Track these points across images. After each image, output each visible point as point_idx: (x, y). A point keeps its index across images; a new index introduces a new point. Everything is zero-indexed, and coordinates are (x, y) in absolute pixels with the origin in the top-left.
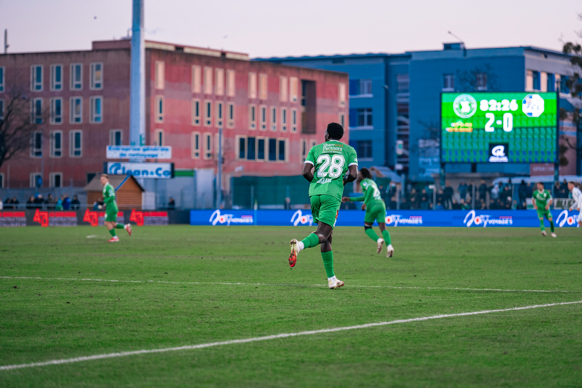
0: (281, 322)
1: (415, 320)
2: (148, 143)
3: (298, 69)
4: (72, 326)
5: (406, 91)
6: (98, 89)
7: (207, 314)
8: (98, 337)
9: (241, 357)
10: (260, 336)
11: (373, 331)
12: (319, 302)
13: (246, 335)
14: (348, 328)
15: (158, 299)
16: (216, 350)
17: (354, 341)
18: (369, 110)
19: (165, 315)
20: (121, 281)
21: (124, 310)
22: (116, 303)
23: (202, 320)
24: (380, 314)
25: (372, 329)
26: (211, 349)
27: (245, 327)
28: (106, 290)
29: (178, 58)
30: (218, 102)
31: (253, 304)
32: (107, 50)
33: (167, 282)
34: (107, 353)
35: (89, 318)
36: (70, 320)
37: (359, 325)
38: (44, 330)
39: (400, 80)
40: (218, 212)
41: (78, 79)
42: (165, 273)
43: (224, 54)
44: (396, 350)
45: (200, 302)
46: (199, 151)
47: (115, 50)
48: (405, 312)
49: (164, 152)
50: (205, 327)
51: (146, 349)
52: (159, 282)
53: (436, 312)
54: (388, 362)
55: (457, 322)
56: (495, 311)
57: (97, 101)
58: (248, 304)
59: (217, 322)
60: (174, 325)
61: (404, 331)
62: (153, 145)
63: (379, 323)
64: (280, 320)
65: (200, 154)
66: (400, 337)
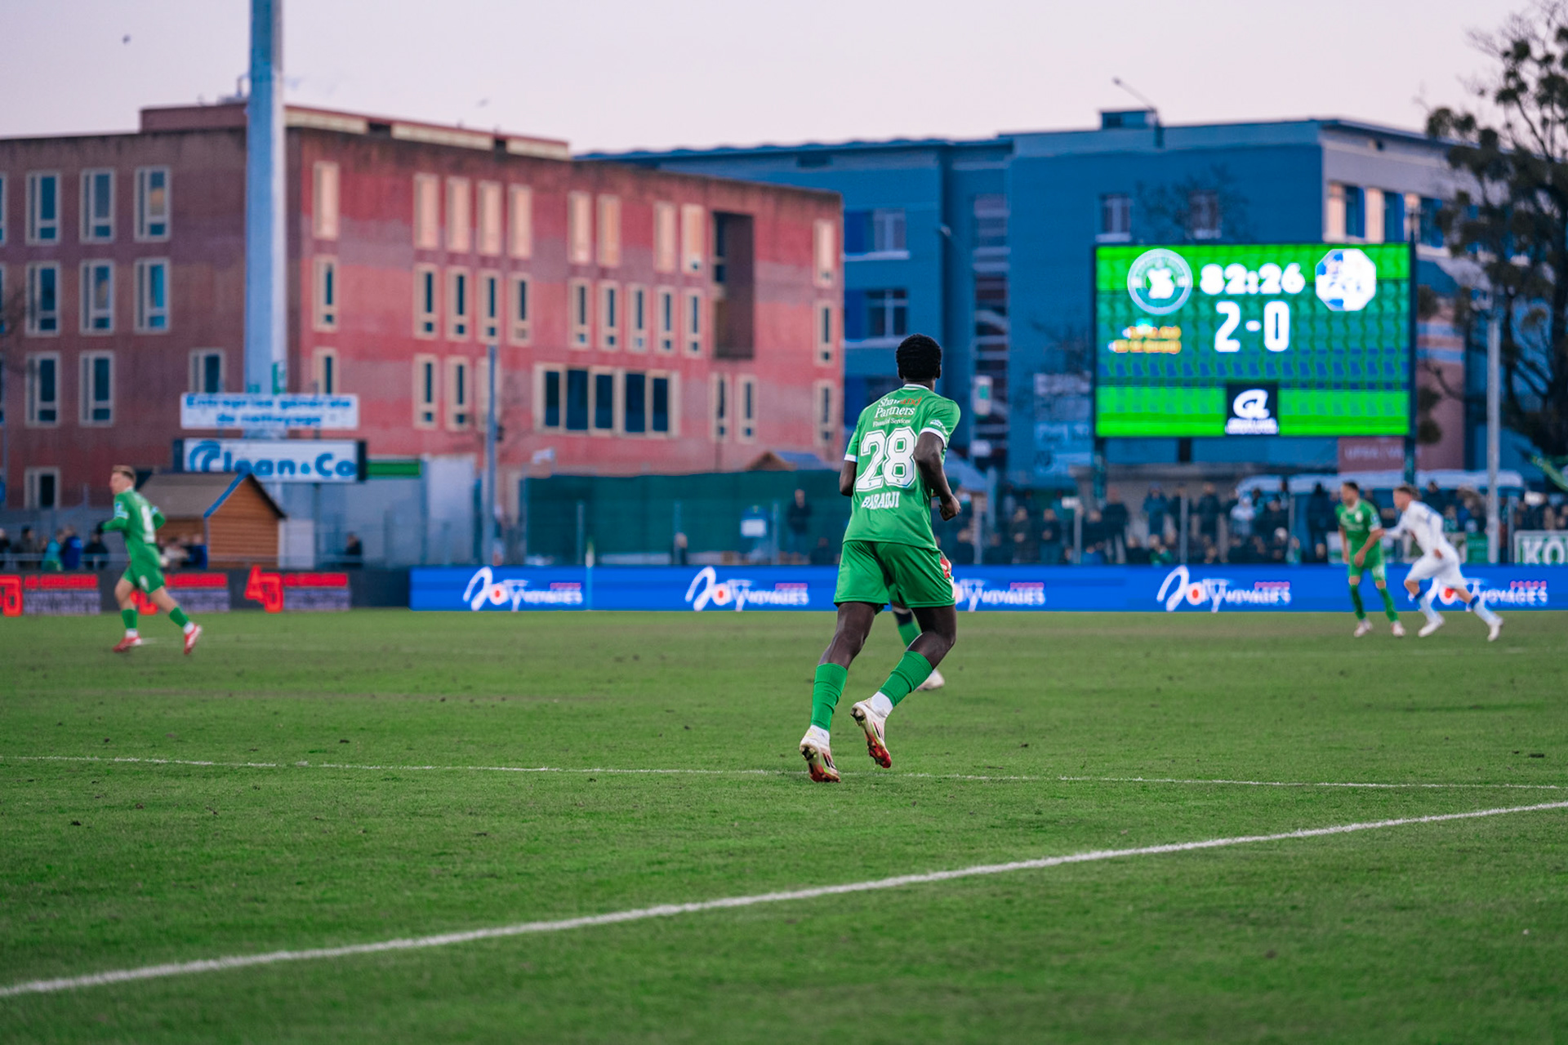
0: (658, 873)
1: (1025, 865)
2: (295, 386)
3: (705, 183)
4: (86, 888)
5: (999, 241)
6: (157, 239)
7: (456, 853)
8: (156, 918)
9: (549, 970)
10: (602, 911)
11: (911, 898)
12: (762, 818)
13: (564, 911)
14: (841, 889)
15: (323, 811)
16: (481, 950)
17: (857, 925)
18: (900, 294)
19: (342, 855)
20: (220, 764)
21: (228, 842)
22: (206, 822)
23: (444, 870)
24: (928, 849)
25: (908, 892)
26: (466, 947)
27: (560, 888)
28: (180, 789)
29: (375, 153)
30: (487, 274)
31: (583, 824)
32: (182, 133)
33: (347, 766)
34: (183, 961)
35: (132, 866)
36: (80, 871)
37: (871, 880)
38: (10, 899)
39: (983, 212)
40: (486, 573)
41: (102, 210)
42: (342, 741)
43: (500, 141)
44: (973, 949)
45: (437, 820)
46: (433, 407)
47: (204, 132)
48: (999, 846)
49: (337, 411)
50: (452, 888)
51: (290, 950)
52: (325, 765)
53: (1081, 844)
54: (950, 980)
55: (1140, 872)
56: (1241, 839)
57: (155, 271)
58: (569, 825)
59: (483, 876)
60: (367, 884)
61: (994, 895)
62: (308, 391)
63: (926, 874)
64: (655, 868)
65: (435, 417)
66: (984, 913)
